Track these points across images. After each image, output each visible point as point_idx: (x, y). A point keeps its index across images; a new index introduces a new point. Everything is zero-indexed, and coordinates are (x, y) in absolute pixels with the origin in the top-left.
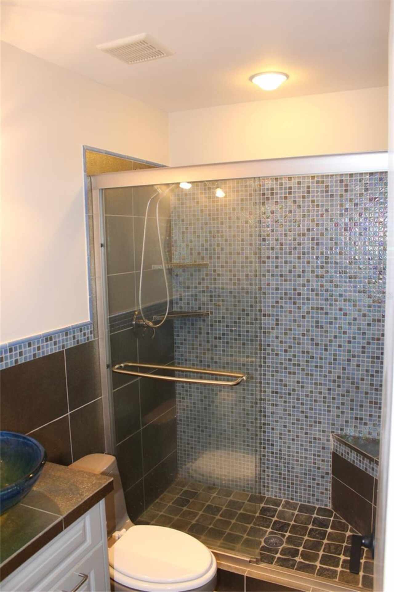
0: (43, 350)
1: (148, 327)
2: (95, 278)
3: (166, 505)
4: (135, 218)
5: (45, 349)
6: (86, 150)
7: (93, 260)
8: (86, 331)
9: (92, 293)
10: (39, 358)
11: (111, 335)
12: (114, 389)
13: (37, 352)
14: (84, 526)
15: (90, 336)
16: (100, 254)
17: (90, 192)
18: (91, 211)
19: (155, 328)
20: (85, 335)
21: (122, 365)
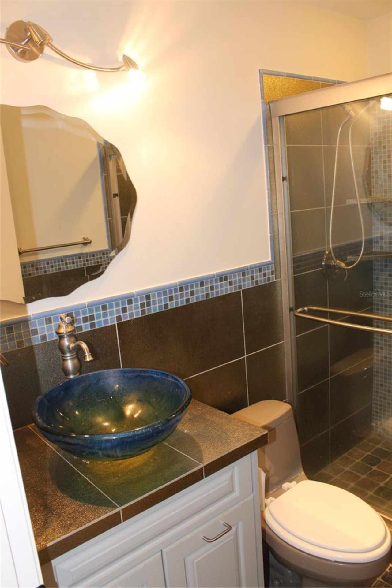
0: (217, 290)
1: (340, 268)
2: (277, 215)
3: (354, 461)
4: (324, 147)
5: (219, 289)
6: (262, 73)
7: (275, 195)
8: (267, 271)
9: (273, 231)
10: (212, 298)
11: (294, 277)
12: (297, 335)
13: (210, 292)
14: (232, 477)
15: (271, 276)
16: (282, 188)
17: (269, 122)
18: (270, 142)
19: (348, 270)
20: (265, 275)
21: (306, 309)
